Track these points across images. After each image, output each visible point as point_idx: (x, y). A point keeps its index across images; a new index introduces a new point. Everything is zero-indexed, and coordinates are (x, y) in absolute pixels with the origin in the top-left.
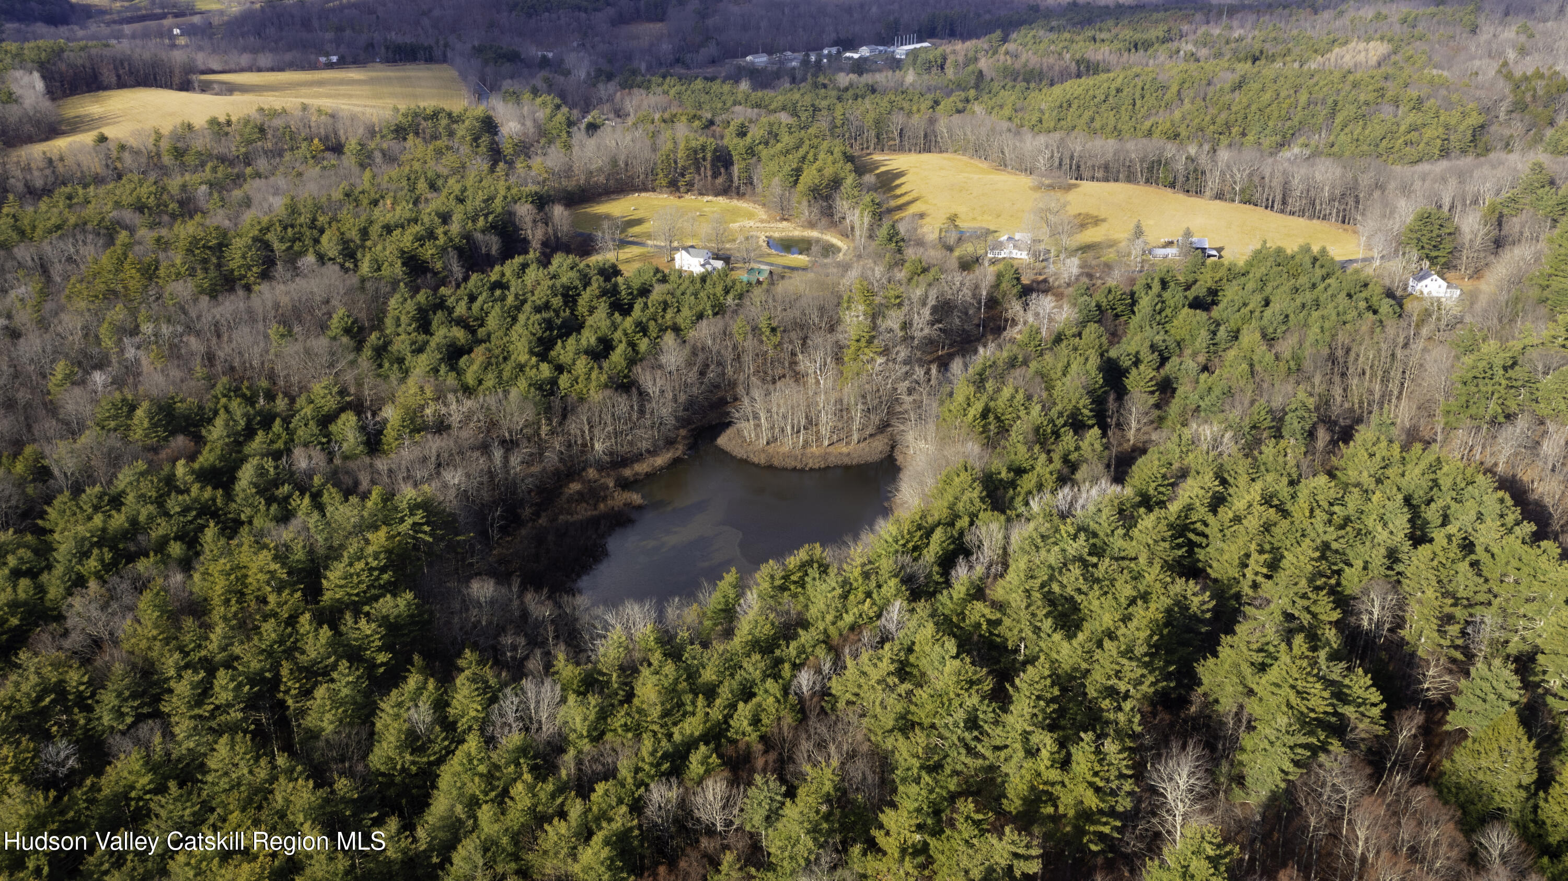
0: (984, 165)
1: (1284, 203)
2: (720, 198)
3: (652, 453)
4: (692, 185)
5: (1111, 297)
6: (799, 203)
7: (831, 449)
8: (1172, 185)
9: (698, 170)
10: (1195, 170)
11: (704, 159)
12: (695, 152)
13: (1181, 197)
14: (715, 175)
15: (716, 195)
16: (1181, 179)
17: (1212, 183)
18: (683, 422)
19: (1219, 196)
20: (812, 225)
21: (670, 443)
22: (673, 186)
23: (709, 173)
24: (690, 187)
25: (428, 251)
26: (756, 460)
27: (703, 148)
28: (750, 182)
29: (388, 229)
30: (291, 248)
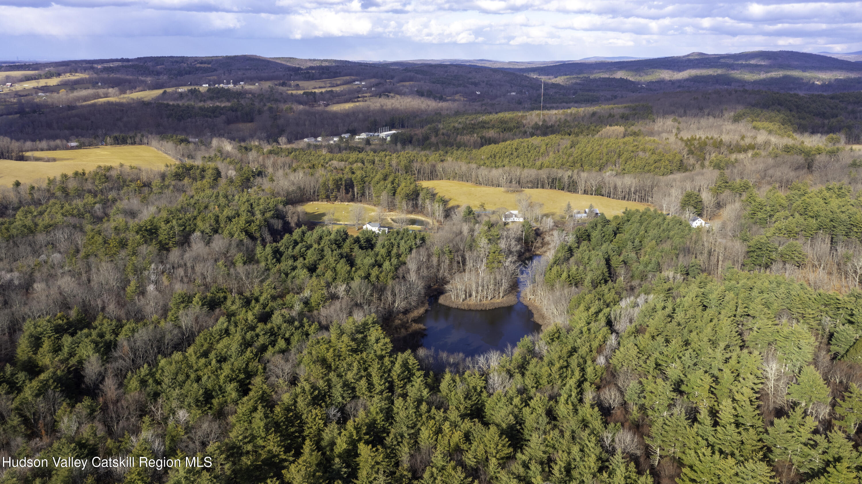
0: (469, 184)
1: (614, 194)
2: (351, 203)
3: (416, 307)
4: (337, 198)
6: (401, 202)
7: (492, 301)
8: (563, 189)
9: (339, 191)
10: (573, 181)
11: (341, 184)
12: (337, 181)
13: (568, 193)
14: (347, 192)
15: (349, 202)
16: (567, 186)
17: (581, 186)
19: (585, 192)
20: (411, 213)
21: (423, 303)
22: (328, 198)
23: (344, 191)
24: (336, 198)
25: (253, 228)
26: (463, 307)
27: (341, 179)
28: (363, 194)
29: (229, 219)
30: (184, 229)
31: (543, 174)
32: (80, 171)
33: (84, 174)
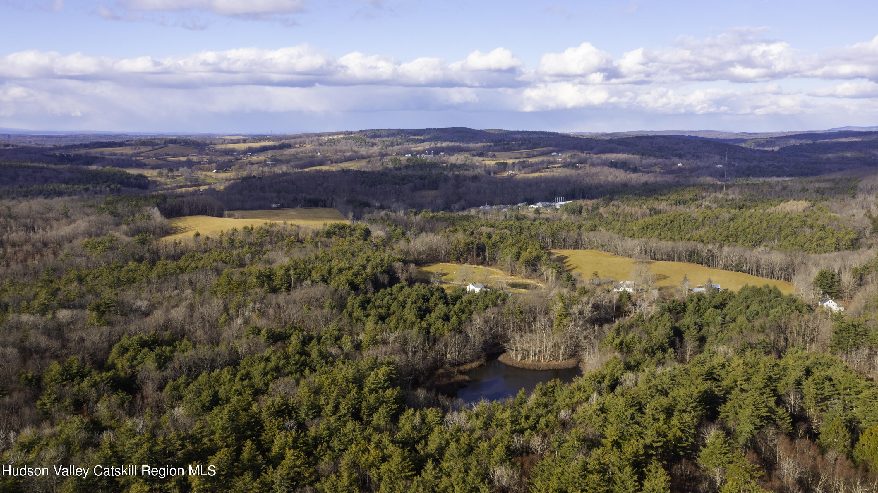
0: (607, 254)
1: (757, 271)
2: (480, 266)
3: (471, 361)
4: (467, 260)
5: (674, 304)
6: (520, 267)
7: (550, 363)
8: (701, 263)
9: (469, 254)
10: (712, 256)
11: (473, 248)
12: (469, 245)
13: (706, 268)
14: (478, 255)
15: (478, 265)
16: (706, 260)
17: (721, 261)
18: (484, 349)
19: (725, 268)
20: (528, 277)
21: (479, 358)
22: (458, 260)
23: (475, 255)
24: (466, 261)
25: (359, 280)
26: (517, 366)
27: (472, 243)
28: (494, 259)
29: (340, 271)
30: (299, 277)
31: (682, 246)
32: (250, 227)
33: (252, 228)
